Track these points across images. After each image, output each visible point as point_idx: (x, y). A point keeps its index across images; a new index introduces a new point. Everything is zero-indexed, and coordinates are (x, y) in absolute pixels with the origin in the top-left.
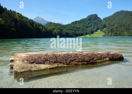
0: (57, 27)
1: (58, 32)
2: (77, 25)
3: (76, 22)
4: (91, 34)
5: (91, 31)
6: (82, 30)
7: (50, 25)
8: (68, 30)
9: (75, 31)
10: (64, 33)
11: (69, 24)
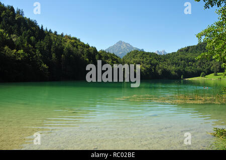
0: (147, 60)
1: (147, 69)
2: (189, 55)
3: (187, 49)
4: (218, 74)
5: (218, 67)
6: (200, 65)
7: (134, 56)
8: (168, 65)
9: (185, 66)
10: (159, 71)
11: (173, 53)
